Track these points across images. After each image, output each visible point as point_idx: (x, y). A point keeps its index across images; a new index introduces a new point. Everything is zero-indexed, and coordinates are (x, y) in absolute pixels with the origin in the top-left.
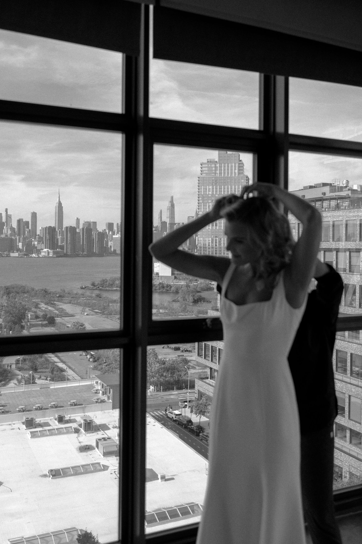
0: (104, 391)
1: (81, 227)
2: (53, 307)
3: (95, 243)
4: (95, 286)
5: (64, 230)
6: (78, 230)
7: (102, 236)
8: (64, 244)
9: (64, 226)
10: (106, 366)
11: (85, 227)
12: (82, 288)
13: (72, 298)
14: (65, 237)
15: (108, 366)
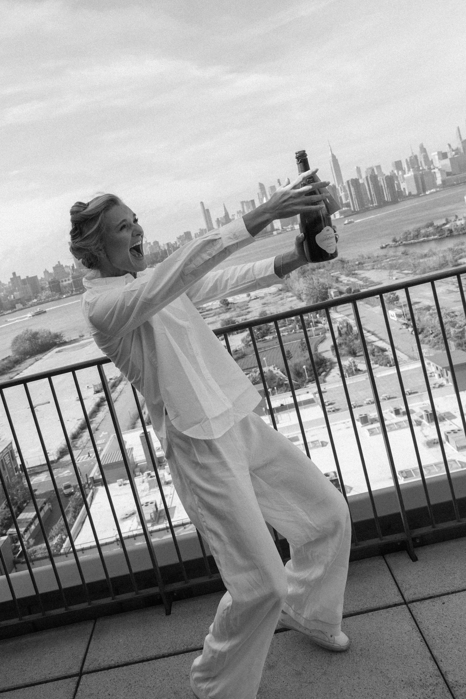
0: (440, 373)
1: (364, 176)
2: (355, 277)
3: (384, 190)
4: (397, 242)
5: (345, 184)
6: (361, 181)
7: (390, 180)
8: (349, 200)
9: (345, 181)
10: (434, 337)
11: (369, 176)
12: (382, 248)
13: (373, 262)
14: (348, 192)
15: (436, 338)
